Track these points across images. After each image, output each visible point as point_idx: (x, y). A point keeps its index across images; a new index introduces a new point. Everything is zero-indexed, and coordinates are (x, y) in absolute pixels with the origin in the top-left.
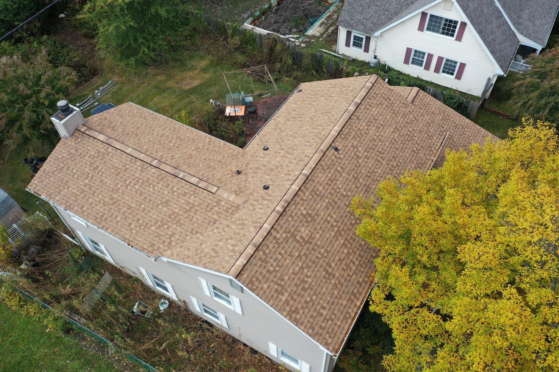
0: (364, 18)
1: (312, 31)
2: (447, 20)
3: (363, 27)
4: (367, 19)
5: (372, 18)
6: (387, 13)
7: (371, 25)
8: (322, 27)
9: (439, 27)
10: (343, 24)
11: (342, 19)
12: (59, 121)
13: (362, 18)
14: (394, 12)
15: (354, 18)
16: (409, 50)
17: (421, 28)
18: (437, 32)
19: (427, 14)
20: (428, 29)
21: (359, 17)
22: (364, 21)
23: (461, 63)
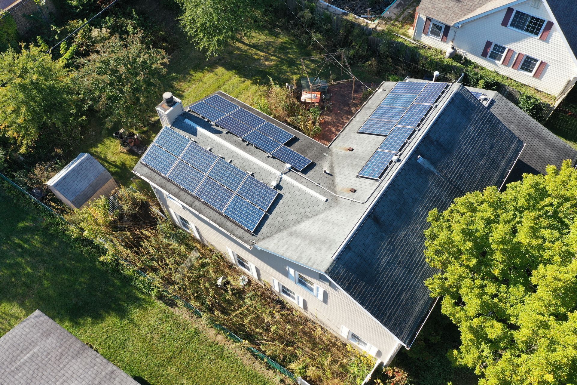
0: (445, 8)
1: (388, 12)
2: (533, 18)
3: (444, 16)
4: (449, 9)
5: (454, 8)
6: (471, 4)
7: (452, 15)
8: (399, 9)
9: (524, 24)
10: (424, 11)
11: (423, 6)
12: (163, 112)
13: (443, 6)
14: (478, 3)
15: (436, 6)
16: (489, 44)
17: (504, 23)
18: (522, 29)
19: (513, 10)
20: (512, 25)
21: (440, 5)
22: (446, 10)
23: (542, 62)
